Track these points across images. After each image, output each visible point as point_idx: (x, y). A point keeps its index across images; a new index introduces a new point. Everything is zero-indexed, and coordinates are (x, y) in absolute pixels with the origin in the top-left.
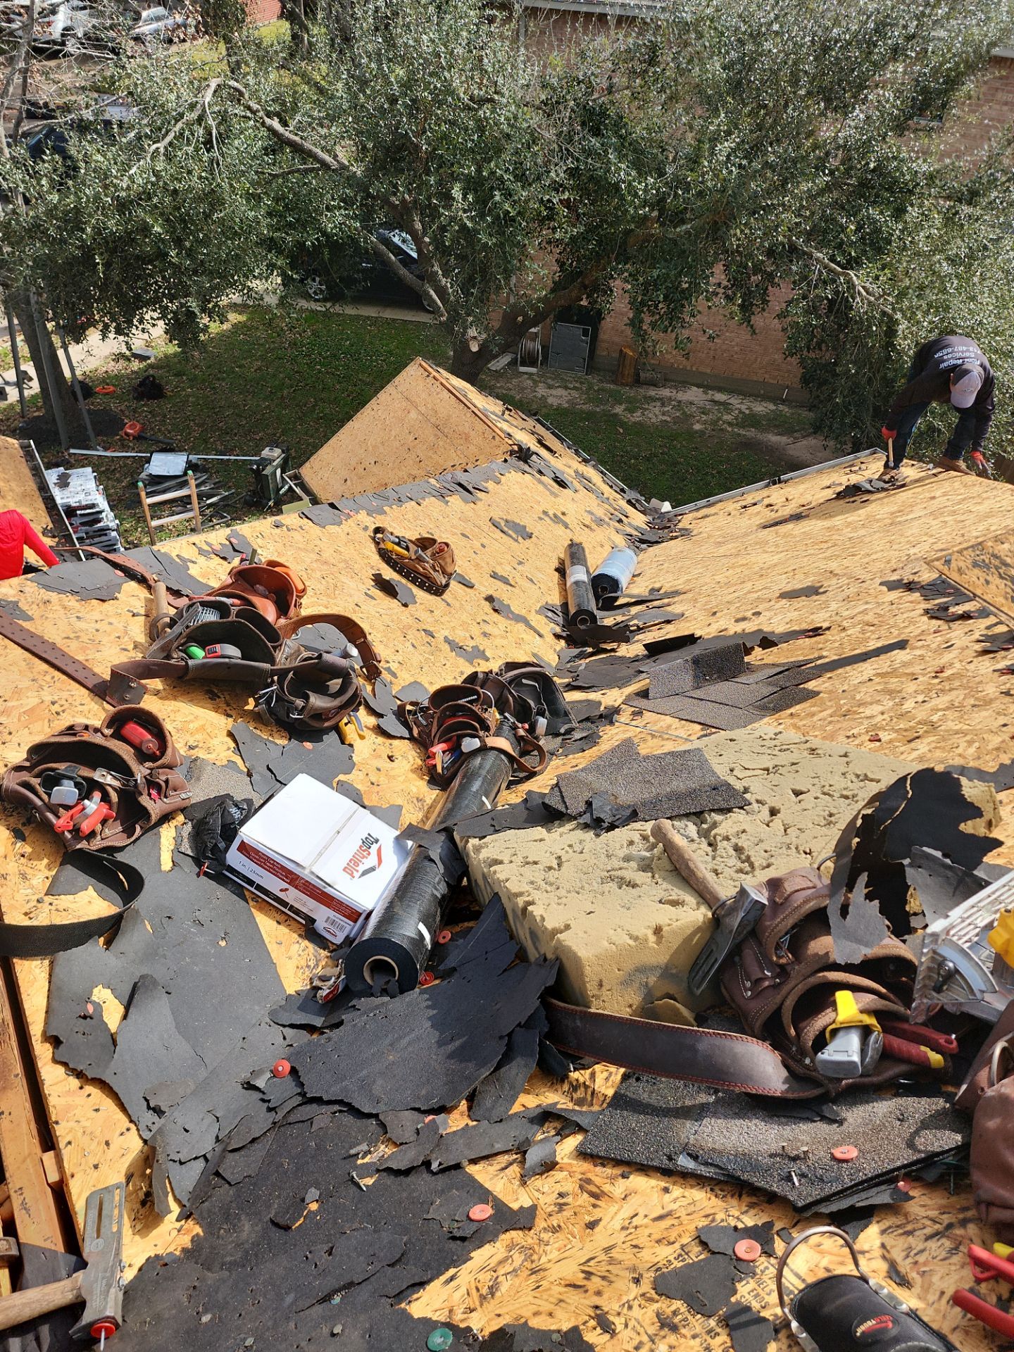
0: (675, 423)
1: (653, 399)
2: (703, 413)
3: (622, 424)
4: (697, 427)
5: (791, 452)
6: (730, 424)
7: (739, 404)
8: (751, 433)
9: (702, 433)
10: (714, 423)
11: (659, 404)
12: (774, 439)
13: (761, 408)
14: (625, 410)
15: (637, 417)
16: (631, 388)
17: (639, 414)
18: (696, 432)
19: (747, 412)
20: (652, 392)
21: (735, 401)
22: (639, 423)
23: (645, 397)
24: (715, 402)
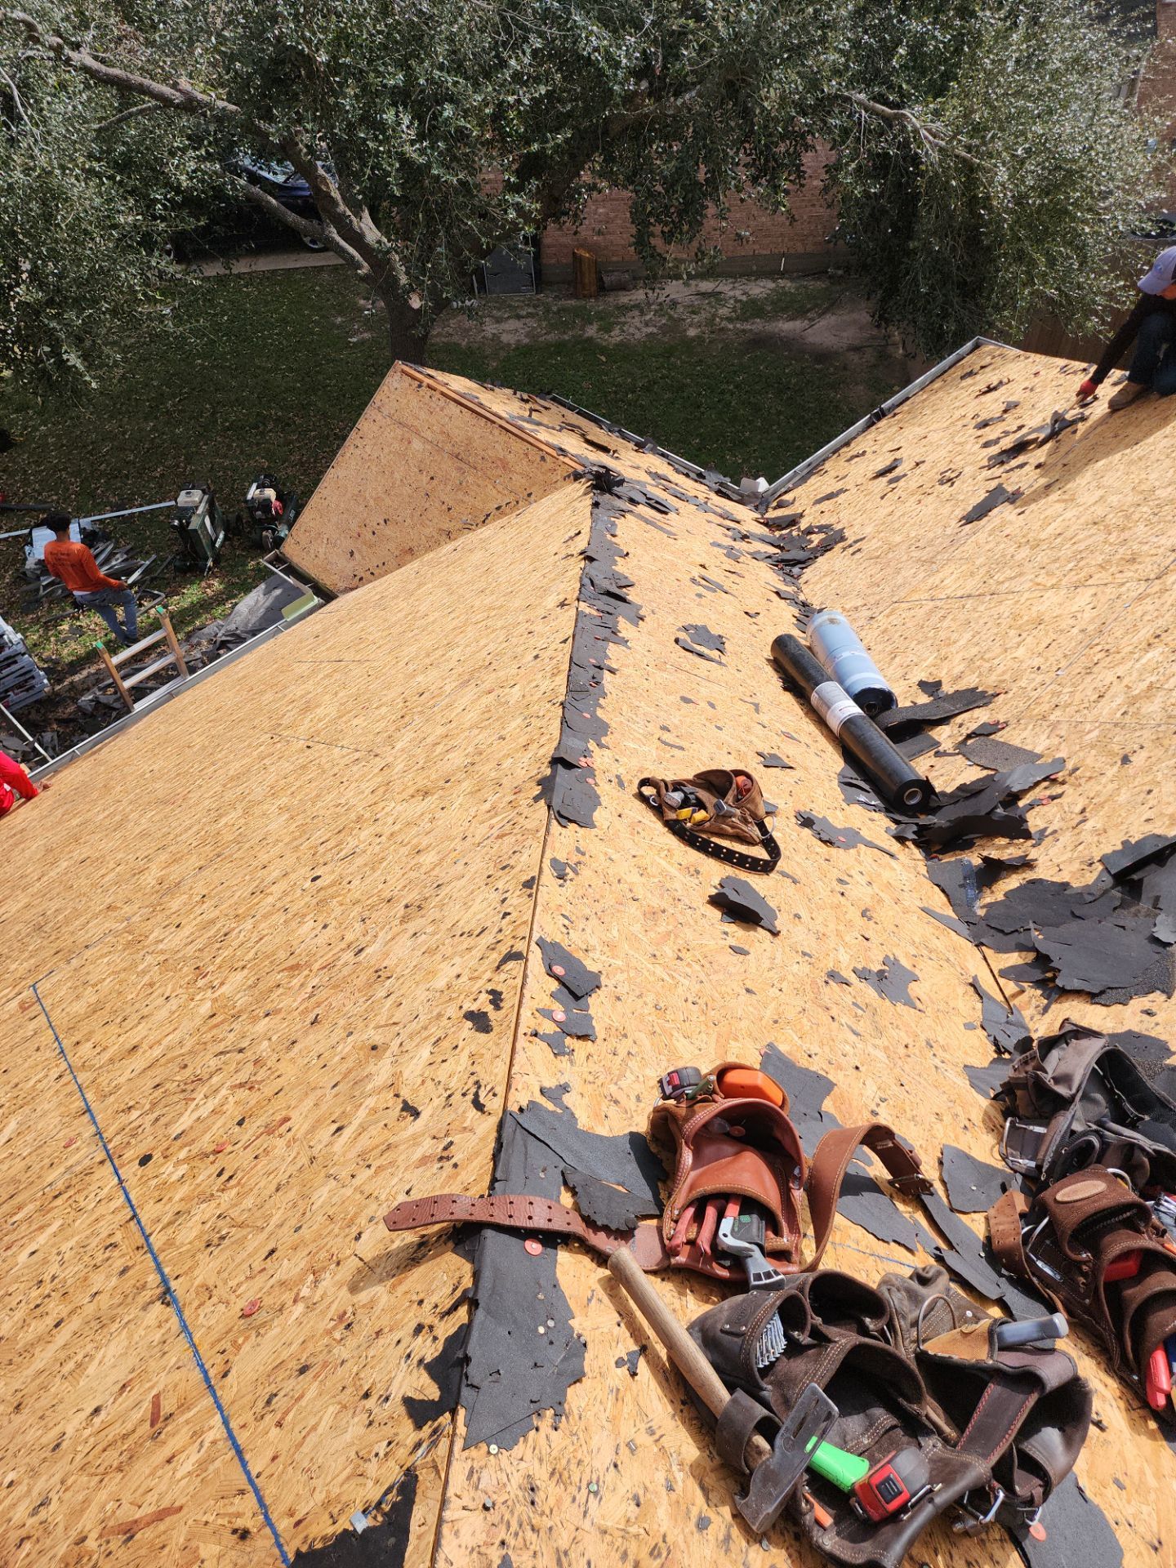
0: (664, 334)
1: (625, 309)
2: (693, 312)
3: (603, 350)
4: (692, 332)
5: (811, 339)
6: (729, 320)
7: (733, 291)
8: (757, 325)
9: (699, 339)
10: (710, 322)
11: (636, 313)
12: (787, 327)
13: (760, 289)
14: (599, 330)
15: (616, 337)
16: (596, 297)
17: (616, 331)
18: (693, 339)
19: (744, 298)
20: (624, 299)
21: (725, 287)
22: (621, 344)
23: (618, 308)
24: (703, 295)
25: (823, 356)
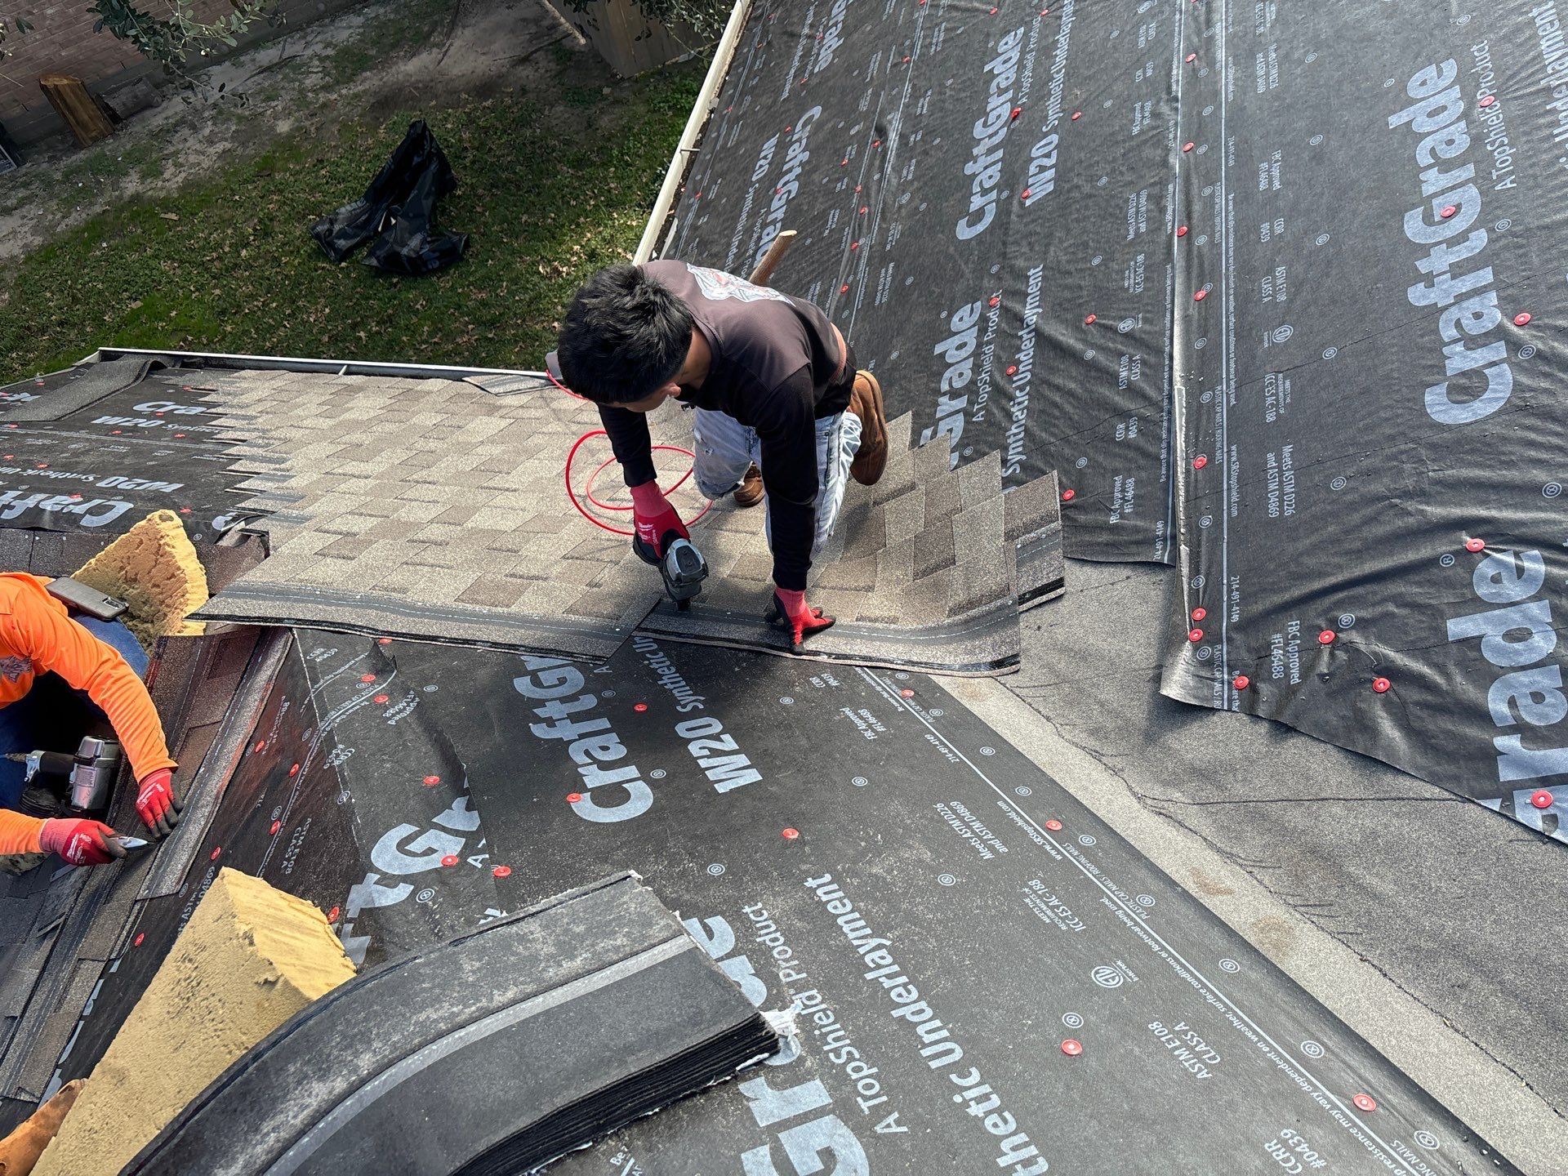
0: (243, 144)
1: (164, 134)
2: (269, 99)
3: (166, 204)
4: (284, 127)
5: (455, 72)
6: (326, 88)
7: (310, 48)
8: (369, 82)
9: (299, 131)
10: (301, 101)
11: (185, 132)
12: (412, 67)
13: (344, 33)
14: (143, 178)
15: (172, 180)
16: (113, 134)
17: (171, 170)
18: (290, 136)
19: (330, 52)
20: (156, 120)
21: (294, 47)
22: (188, 185)
23: (154, 136)
24: (269, 69)
25: (485, 88)
